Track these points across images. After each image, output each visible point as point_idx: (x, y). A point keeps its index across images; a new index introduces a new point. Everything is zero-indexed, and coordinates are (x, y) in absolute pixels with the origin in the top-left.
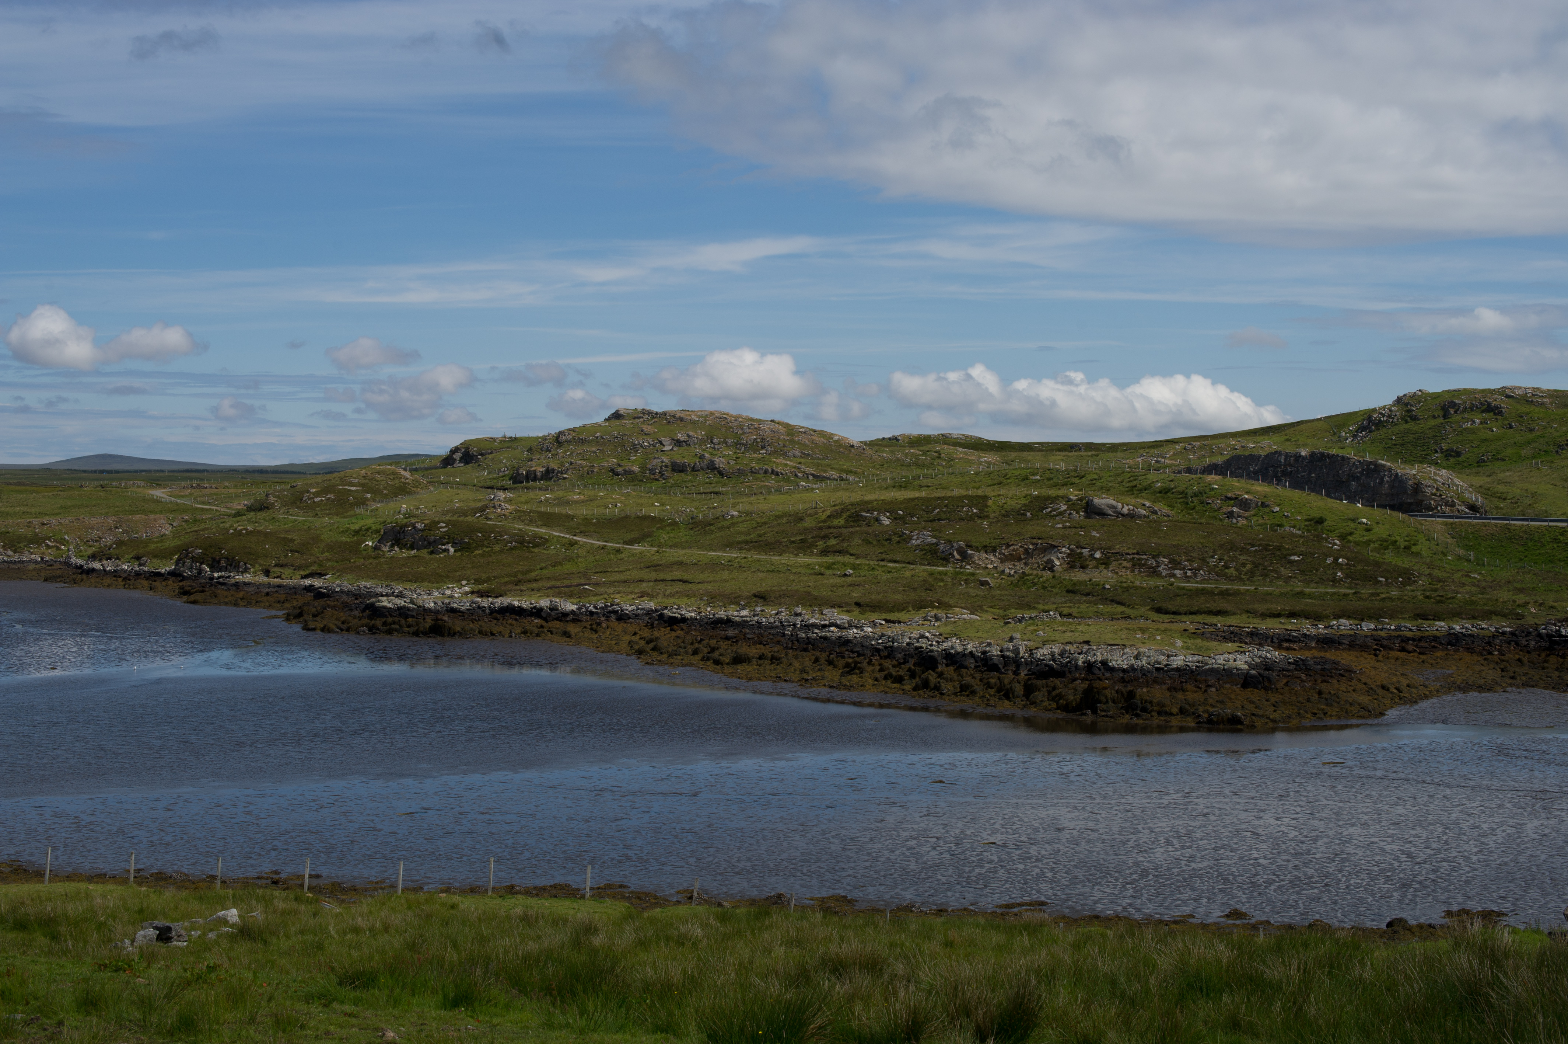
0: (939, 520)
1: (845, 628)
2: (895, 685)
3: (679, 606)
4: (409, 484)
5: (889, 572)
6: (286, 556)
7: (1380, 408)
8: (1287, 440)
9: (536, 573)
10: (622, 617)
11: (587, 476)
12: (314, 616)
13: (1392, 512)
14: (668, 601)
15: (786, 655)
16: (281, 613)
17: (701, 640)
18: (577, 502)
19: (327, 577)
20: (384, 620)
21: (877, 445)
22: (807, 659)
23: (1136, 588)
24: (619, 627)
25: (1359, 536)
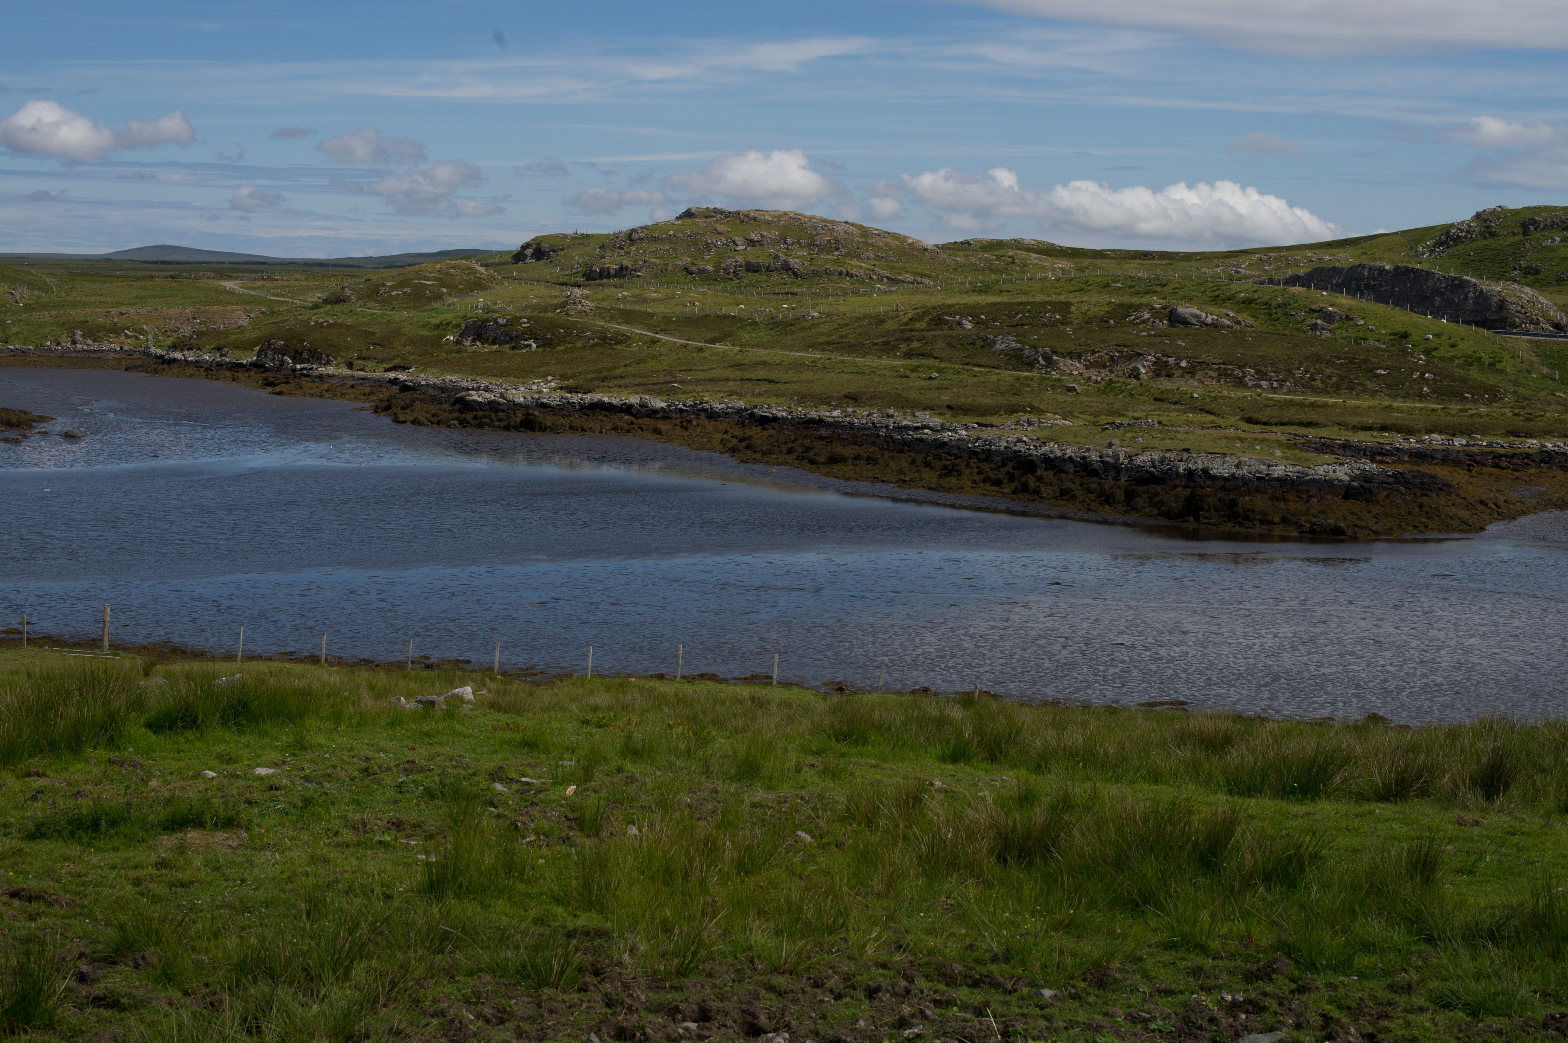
0: (1022, 325)
1: (938, 431)
2: (994, 488)
3: (769, 405)
4: (484, 279)
5: (975, 376)
6: (368, 349)
7: (1459, 224)
8: (1363, 253)
9: (621, 370)
10: (712, 415)
11: (661, 275)
12: (403, 408)
13: (1477, 328)
14: (758, 401)
15: (883, 456)
16: (368, 405)
17: (795, 440)
18: (655, 300)
19: (411, 370)
20: (475, 413)
21: (950, 249)
22: (903, 460)
23: (1224, 397)
24: (710, 425)
25: (1444, 352)
